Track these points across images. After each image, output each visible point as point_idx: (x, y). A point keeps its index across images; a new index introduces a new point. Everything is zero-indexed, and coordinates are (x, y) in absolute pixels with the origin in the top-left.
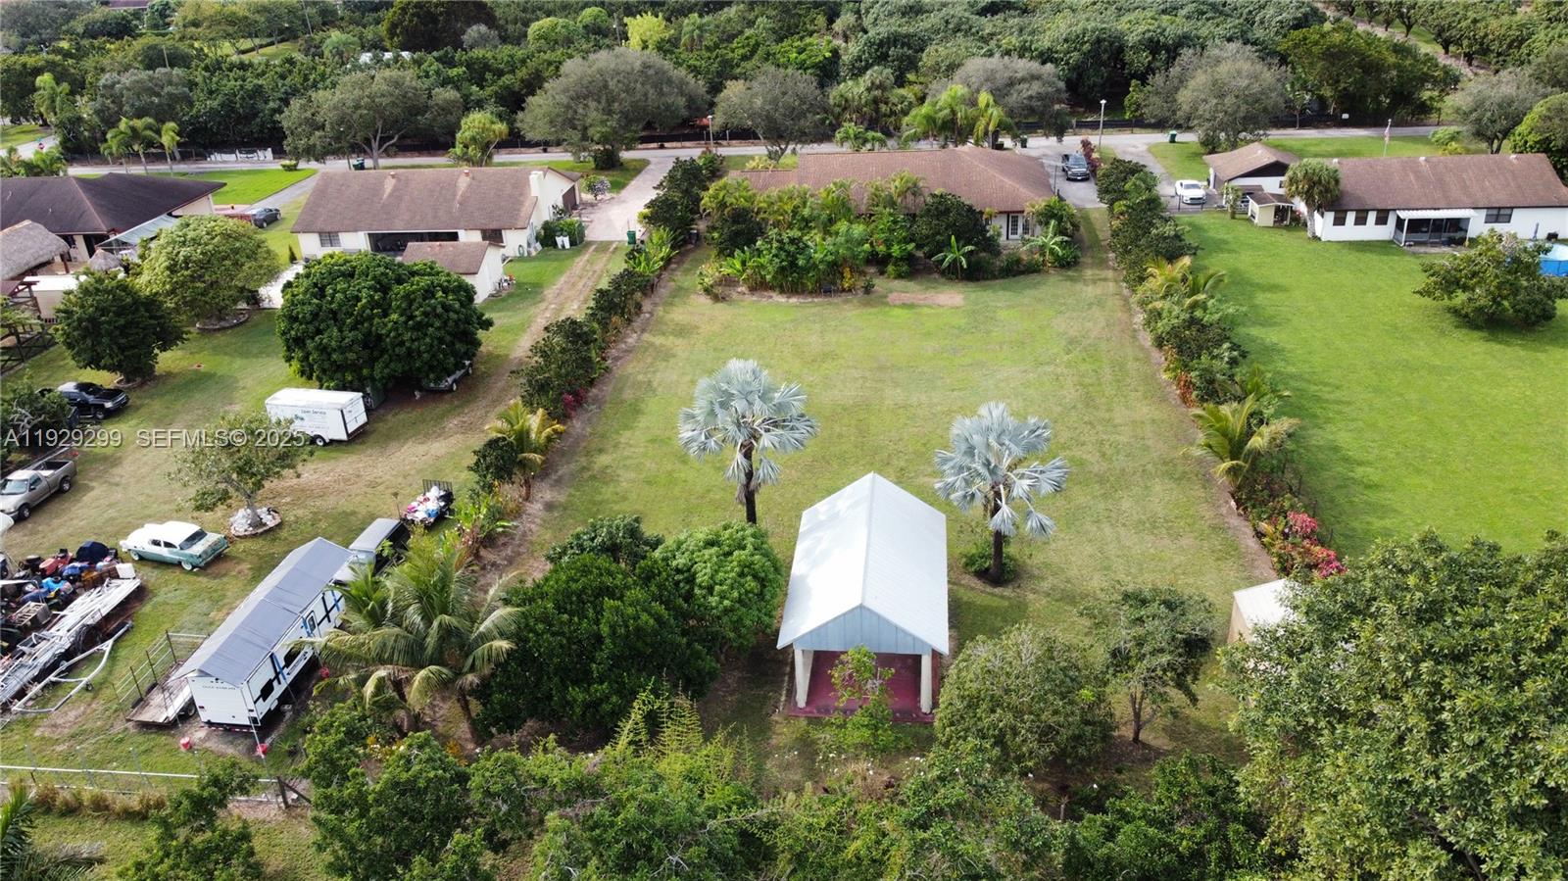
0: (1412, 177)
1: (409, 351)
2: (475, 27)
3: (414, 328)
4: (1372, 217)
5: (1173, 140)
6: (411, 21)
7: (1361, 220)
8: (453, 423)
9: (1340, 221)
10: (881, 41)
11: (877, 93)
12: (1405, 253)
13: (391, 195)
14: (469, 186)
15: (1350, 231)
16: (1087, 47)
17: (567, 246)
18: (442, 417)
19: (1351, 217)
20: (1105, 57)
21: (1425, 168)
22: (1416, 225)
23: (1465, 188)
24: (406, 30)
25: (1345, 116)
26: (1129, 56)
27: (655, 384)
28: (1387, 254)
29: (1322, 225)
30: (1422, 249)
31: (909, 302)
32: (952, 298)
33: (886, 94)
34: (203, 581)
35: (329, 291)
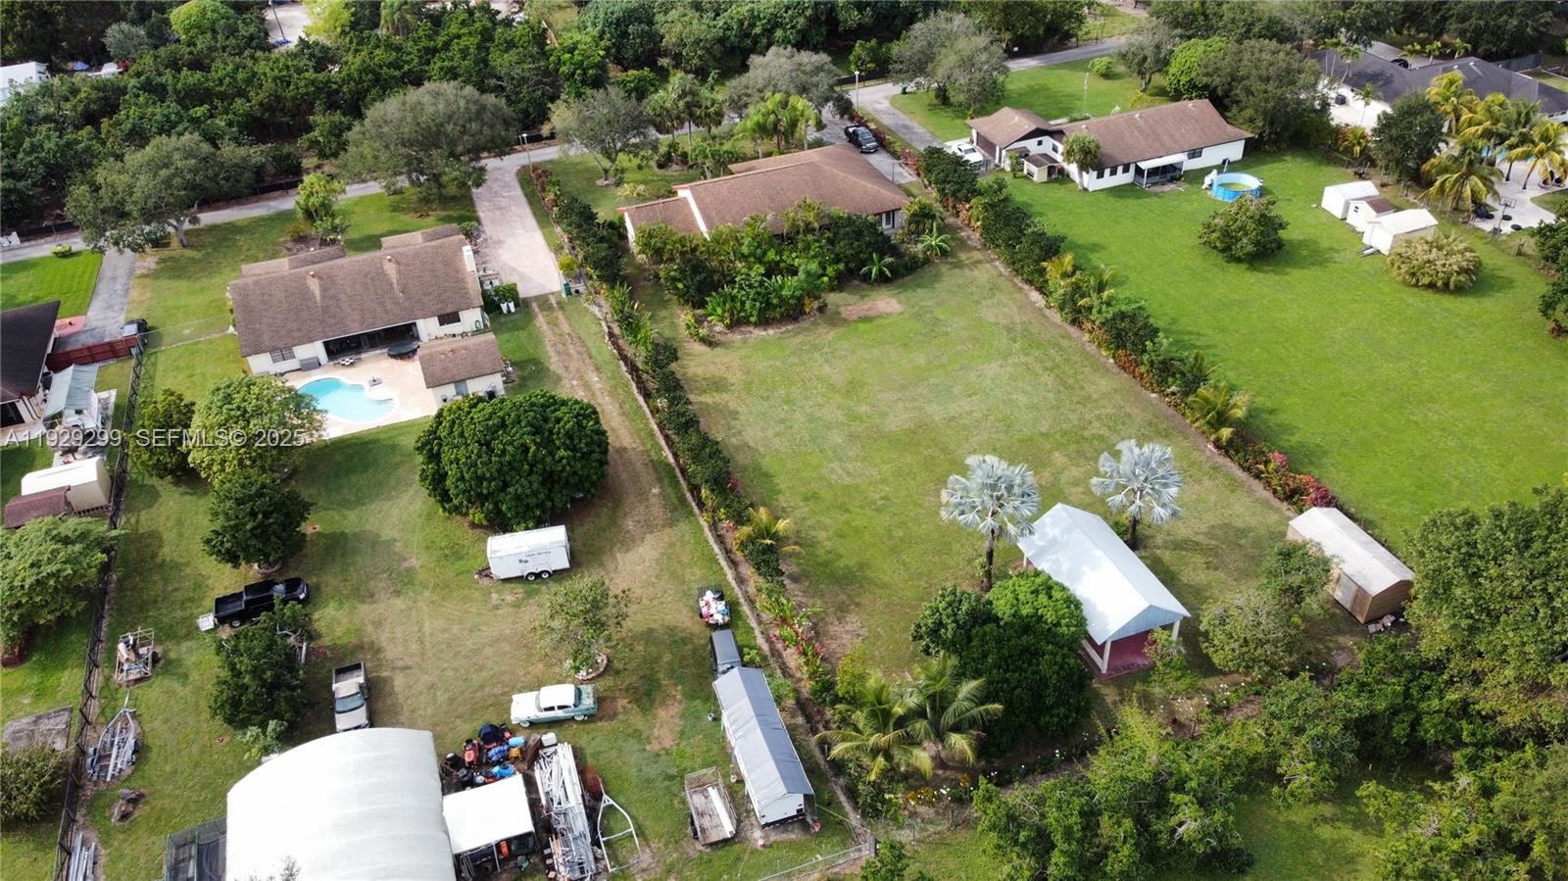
0: (1136, 133)
1: (580, 477)
2: (115, 27)
3: (582, 458)
4: (1120, 169)
5: (904, 92)
6: (24, 26)
7: (1113, 173)
8: (630, 524)
9: (1100, 175)
10: (618, 20)
11: (688, 99)
12: (1149, 195)
13: (323, 297)
14: (399, 272)
15: (1109, 181)
16: (809, 12)
17: (513, 310)
18: (614, 522)
19: (1107, 172)
20: (823, 18)
21: (1141, 123)
22: (1154, 172)
23: (1172, 137)
24: (19, 36)
25: (1016, 49)
26: (842, 15)
27: (751, 444)
28: (1139, 198)
29: (1090, 180)
30: (1157, 189)
31: (862, 314)
32: (886, 302)
33: (696, 99)
34: (604, 725)
35: (497, 445)
